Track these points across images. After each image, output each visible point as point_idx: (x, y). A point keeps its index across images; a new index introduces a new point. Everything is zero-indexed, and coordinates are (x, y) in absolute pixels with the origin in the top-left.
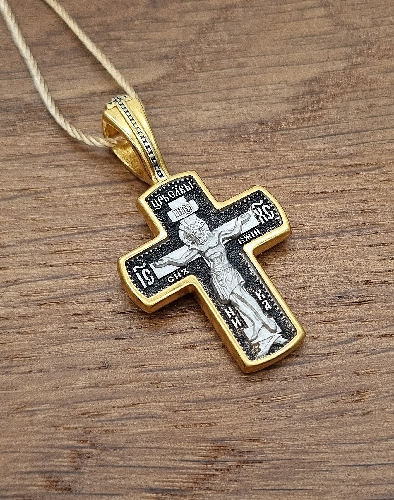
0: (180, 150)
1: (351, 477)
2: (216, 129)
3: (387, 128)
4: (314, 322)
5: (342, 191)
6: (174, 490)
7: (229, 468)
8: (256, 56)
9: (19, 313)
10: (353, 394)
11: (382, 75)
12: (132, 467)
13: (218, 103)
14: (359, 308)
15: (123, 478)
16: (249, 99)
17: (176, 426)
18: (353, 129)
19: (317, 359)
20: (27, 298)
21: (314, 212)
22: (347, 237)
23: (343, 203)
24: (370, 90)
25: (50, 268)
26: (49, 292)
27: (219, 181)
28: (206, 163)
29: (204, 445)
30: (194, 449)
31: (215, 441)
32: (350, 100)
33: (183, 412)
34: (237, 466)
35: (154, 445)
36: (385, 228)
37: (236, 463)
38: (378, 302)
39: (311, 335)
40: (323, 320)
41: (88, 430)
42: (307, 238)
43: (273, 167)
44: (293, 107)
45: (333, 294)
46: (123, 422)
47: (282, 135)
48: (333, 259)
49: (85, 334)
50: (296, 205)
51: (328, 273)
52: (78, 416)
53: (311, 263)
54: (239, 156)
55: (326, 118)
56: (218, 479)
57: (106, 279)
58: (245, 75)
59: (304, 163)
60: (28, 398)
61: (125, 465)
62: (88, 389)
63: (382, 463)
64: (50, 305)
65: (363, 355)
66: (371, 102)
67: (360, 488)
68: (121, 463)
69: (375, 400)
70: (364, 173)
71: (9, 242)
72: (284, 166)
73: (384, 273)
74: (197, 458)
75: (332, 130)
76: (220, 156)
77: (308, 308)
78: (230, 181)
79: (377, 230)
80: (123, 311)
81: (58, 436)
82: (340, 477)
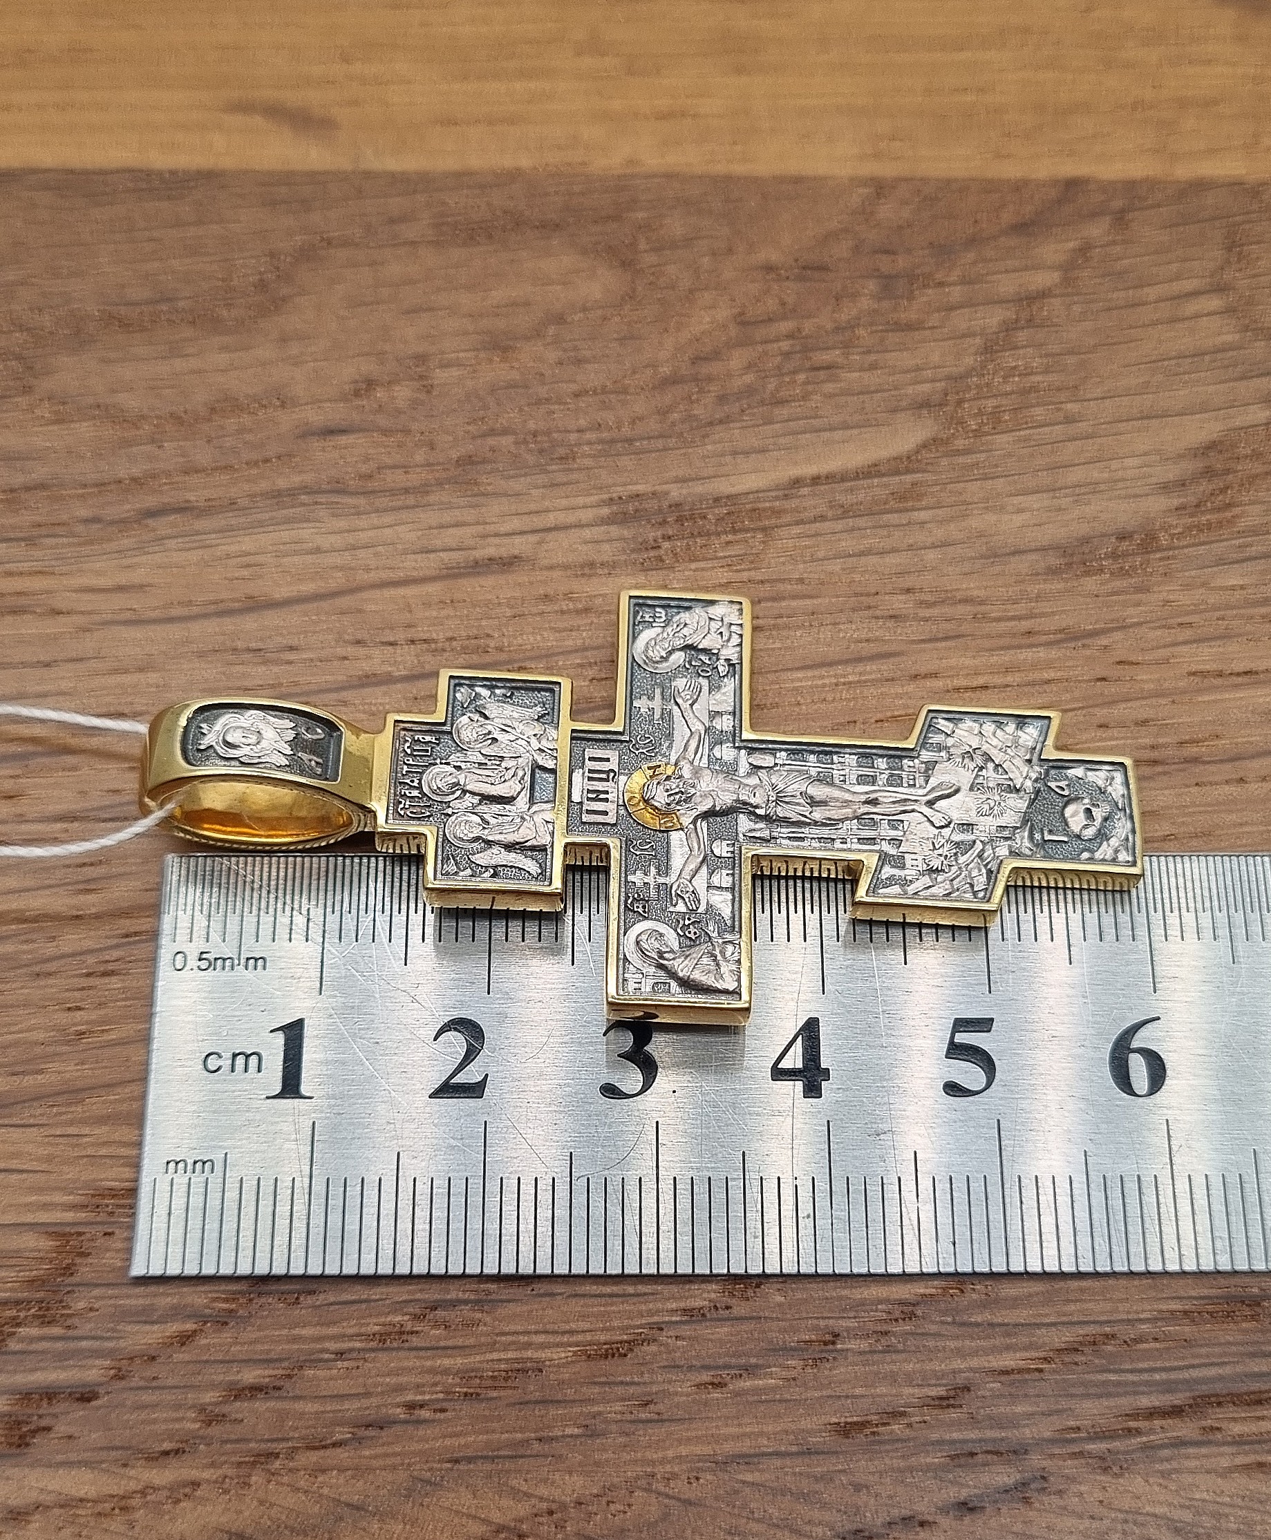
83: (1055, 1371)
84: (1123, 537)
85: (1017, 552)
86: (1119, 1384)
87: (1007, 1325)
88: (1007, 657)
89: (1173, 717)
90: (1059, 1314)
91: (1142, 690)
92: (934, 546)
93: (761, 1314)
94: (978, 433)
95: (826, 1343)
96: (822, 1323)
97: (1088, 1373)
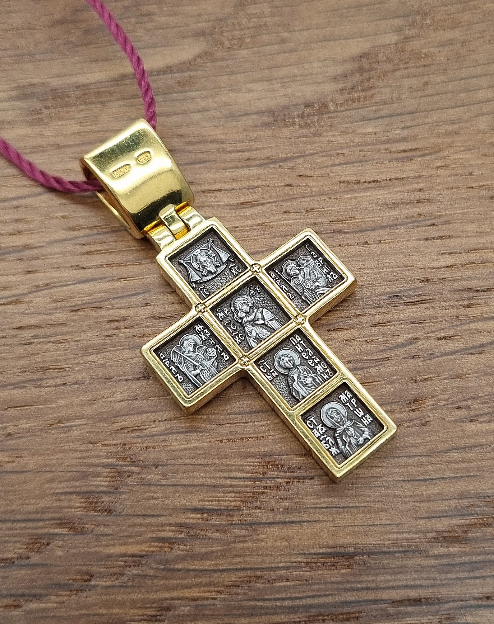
0: (220, 137)
1: (409, 493)
2: (258, 113)
3: (443, 109)
4: (367, 325)
5: (396, 179)
6: (220, 510)
7: (279, 485)
8: (300, 30)
9: (51, 320)
10: (410, 403)
11: (437, 49)
12: (176, 485)
13: (259, 84)
14: (415, 308)
15: (166, 497)
16: (293, 78)
17: (221, 441)
18: (407, 110)
19: (371, 365)
20: (59, 304)
21: (365, 203)
22: (401, 231)
23: (397, 192)
24: (425, 66)
25: (82, 271)
26: (82, 297)
27: (262, 171)
28: (248, 151)
29: (251, 460)
30: (241, 465)
31: (262, 456)
32: (402, 77)
33: (229, 425)
34: (287, 483)
35: (198, 462)
36: (442, 219)
37: (286, 480)
38: (436, 301)
39: (364, 339)
40: (377, 322)
41: (128, 446)
42: (358, 232)
43: (321, 154)
44: (340, 86)
45: (387, 293)
46: (165, 437)
47: (329, 118)
48: (387, 254)
49: (122, 342)
50: (345, 196)
51: (381, 271)
52: (116, 432)
53: (362, 260)
54: (284, 143)
55: (377, 98)
56: (267, 497)
57: (143, 281)
58: (289, 52)
59: (354, 149)
60: (63, 413)
61: (167, 483)
62: (127, 403)
63: (442, 476)
64: (84, 311)
65: (420, 360)
66: (426, 79)
67: (418, 504)
68: (164, 482)
69: (434, 409)
70: (419, 159)
71: (38, 242)
72: (332, 153)
73: (442, 269)
74: (244, 475)
75: (384, 112)
76: (263, 143)
77: (361, 309)
78: (274, 171)
79: (434, 221)
80: (162, 316)
81: (96, 453)
82: (398, 493)
83: (224, 600)
84: (307, 106)
85: (246, 114)
86: (262, 608)
87: (197, 570)
88: (234, 173)
89: (329, 207)
90: (230, 564)
91: (312, 191)
92: (199, 111)
93: (48, 562)
94: (230, 49)
95: (86, 581)
96: (84, 568)
97: (244, 601)
